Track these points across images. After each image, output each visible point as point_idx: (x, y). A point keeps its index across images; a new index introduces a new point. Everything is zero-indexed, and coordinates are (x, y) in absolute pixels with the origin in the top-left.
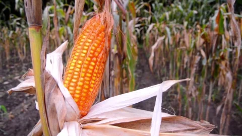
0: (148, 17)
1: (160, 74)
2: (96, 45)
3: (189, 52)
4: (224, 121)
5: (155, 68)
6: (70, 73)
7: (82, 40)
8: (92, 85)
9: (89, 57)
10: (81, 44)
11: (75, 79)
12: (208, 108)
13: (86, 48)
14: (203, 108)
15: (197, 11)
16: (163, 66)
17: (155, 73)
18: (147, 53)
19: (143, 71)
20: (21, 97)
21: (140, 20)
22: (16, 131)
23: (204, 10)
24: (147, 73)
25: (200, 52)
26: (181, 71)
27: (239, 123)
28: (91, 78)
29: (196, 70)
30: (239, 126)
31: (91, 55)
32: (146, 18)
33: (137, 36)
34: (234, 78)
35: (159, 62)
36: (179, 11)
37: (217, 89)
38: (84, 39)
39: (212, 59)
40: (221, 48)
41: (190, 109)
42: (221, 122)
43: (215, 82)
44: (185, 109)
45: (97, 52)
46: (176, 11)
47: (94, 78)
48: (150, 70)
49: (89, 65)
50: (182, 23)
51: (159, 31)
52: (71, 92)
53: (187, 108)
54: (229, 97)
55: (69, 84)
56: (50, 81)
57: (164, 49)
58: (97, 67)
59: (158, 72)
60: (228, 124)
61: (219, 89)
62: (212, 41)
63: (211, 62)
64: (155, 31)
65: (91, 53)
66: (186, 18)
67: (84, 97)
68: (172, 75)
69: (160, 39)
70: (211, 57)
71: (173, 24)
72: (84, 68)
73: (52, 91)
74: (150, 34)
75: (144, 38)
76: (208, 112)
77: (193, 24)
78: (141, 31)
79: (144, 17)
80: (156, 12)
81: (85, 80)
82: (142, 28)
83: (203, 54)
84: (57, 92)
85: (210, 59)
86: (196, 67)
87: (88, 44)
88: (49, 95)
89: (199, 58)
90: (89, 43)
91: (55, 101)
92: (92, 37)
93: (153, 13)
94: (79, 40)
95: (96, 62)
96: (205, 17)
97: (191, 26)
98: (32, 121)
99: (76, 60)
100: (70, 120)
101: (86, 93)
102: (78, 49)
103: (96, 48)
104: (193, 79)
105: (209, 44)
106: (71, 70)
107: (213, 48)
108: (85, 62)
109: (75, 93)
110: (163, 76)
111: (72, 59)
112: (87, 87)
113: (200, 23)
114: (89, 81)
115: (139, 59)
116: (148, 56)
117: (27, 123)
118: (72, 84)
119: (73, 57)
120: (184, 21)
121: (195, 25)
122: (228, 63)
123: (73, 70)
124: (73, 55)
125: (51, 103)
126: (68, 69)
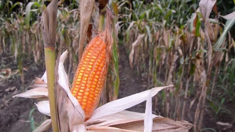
0: (128, 14)
1: (139, 69)
2: (99, 61)
3: (167, 51)
4: (198, 115)
5: (135, 63)
6: (78, 85)
7: (88, 56)
8: (96, 95)
9: (95, 71)
10: (87, 59)
11: (82, 89)
12: (185, 103)
13: (91, 63)
14: (179, 103)
15: (175, 10)
16: (143, 62)
17: (134, 69)
18: (127, 49)
19: (123, 67)
21: (121, 17)
23: (181, 10)
24: (127, 69)
25: (178, 51)
26: (160, 67)
27: (211, 116)
28: (95, 89)
29: (174, 68)
30: (211, 119)
31: (96, 70)
32: (126, 15)
34: (208, 77)
35: (138, 58)
36: (158, 9)
37: (192, 85)
38: (90, 55)
39: (189, 58)
40: (197, 48)
41: (168, 104)
42: (196, 117)
44: (163, 104)
45: (100, 66)
46: (155, 10)
47: (98, 89)
48: (130, 65)
49: (94, 77)
50: (161, 21)
51: (139, 28)
52: (79, 100)
53: (165, 103)
54: (204, 94)
55: (77, 94)
56: (62, 92)
57: (144, 46)
58: (100, 79)
60: (202, 118)
61: (194, 85)
62: (190, 43)
63: (189, 60)
64: (135, 28)
65: (96, 68)
66: (164, 16)
67: (89, 104)
68: (152, 71)
69: (141, 36)
71: (152, 21)
72: (90, 80)
73: (64, 101)
74: (131, 31)
75: (124, 34)
76: (184, 107)
77: (172, 22)
78: (121, 28)
79: (125, 14)
80: (136, 10)
81: (90, 90)
82: (123, 25)
83: (180, 51)
84: (67, 101)
85: (187, 59)
86: (174, 65)
87: (93, 60)
88: (62, 104)
89: (177, 56)
90: (94, 59)
91: (67, 109)
92: (96, 55)
93: (133, 11)
94: (85, 56)
95: (99, 75)
96: (183, 16)
97: (170, 24)
98: (14, 117)
99: (83, 73)
100: (77, 124)
101: (92, 101)
102: (84, 64)
103: (100, 63)
104: (170, 76)
105: (187, 45)
106: (79, 82)
107: (191, 49)
108: (91, 75)
109: (82, 101)
110: (143, 72)
111: (78, 72)
112: (92, 96)
113: (178, 21)
114: (94, 91)
115: (120, 55)
116: (127, 52)
117: (8, 118)
118: (80, 94)
119: (80, 71)
120: (163, 19)
121: (173, 23)
122: (203, 62)
123: (81, 82)
124: (79, 69)
125: (64, 111)
126: (76, 80)
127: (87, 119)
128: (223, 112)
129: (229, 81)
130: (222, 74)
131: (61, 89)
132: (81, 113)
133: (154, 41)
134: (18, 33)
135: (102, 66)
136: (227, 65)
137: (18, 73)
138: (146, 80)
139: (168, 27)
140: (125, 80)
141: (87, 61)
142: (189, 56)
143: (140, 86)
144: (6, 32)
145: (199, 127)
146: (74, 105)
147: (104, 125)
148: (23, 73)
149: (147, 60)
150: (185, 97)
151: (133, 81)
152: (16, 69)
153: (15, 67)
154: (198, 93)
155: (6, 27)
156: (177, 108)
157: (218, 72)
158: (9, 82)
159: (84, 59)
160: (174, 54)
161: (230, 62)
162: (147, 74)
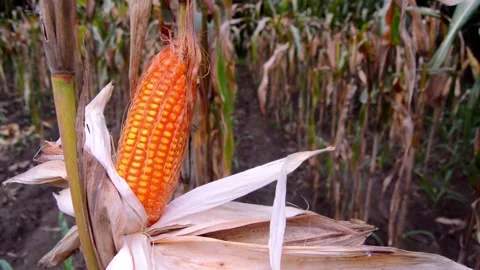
0: (255, 4)
1: (281, 117)
2: (172, 100)
3: (335, 76)
4: (397, 206)
5: (271, 104)
6: (129, 152)
7: (147, 92)
8: (168, 171)
9: (162, 122)
10: (145, 98)
11: (138, 161)
12: (371, 183)
13: (155, 106)
14: (360, 183)
16: (287, 102)
17: (270, 116)
18: (254, 76)
19: (248, 112)
21: (240, 10)
24: (254, 116)
25: (356, 76)
26: (322, 111)
27: (425, 206)
28: (164, 158)
29: (348, 113)
30: (425, 213)
31: (164, 120)
32: (252, 6)
33: (235, 41)
34: (416, 128)
35: (277, 94)
37: (387, 145)
38: (151, 90)
39: (378, 91)
40: (394, 70)
41: (337, 186)
42: (392, 209)
43: (383, 133)
44: (328, 185)
45: (174, 112)
47: (171, 159)
48: (259, 110)
49: (161, 136)
50: (323, 16)
51: (277, 32)
52: (132, 185)
53: (332, 183)
54: (407, 162)
55: (127, 171)
56: (94, 167)
58: (175, 140)
59: (276, 114)
60: (404, 210)
61: (391, 145)
62: (379, 58)
63: (378, 95)
64: (269, 32)
65: (164, 116)
66: (330, 5)
67: (154, 191)
68: (304, 120)
69: (281, 48)
70: (376, 88)
71: (304, 17)
72: (152, 142)
73: (100, 186)
74: (261, 39)
75: (248, 45)
76: (369, 189)
77: (345, 17)
78: (242, 33)
79: (248, 2)
81: (155, 163)
82: (244, 26)
83: (363, 77)
84: (106, 186)
85: (374, 92)
86: (349, 106)
87: (157, 100)
88: (95, 193)
89: (355, 88)
90: (160, 97)
91: (106, 204)
92: (164, 87)
94: (141, 91)
95: (172, 131)
96: (367, 3)
97: (341, 21)
98: (28, 222)
99: (138, 127)
100: (130, 233)
101: (158, 185)
102: (140, 108)
103: (173, 105)
104: (342, 129)
105: (373, 62)
106: (130, 145)
107: (381, 71)
108: (154, 131)
109: (139, 186)
110: (287, 121)
111: (129, 125)
112: (159, 175)
113: (358, 15)
114: (163, 164)
115: (240, 88)
116: (256, 82)
117: (18, 224)
118: (133, 171)
119: (131, 122)
120: (326, 11)
121: (347, 19)
123: (134, 145)
124: (131, 119)
125: (100, 207)
126: (124, 143)
128: (449, 197)
129: (461, 135)
130: (448, 121)
131: (92, 161)
132: (136, 210)
133: (308, 58)
134: (30, 50)
135: (178, 110)
136: (458, 102)
137: (34, 133)
138: (294, 138)
139: (337, 29)
140: (250, 140)
141: (145, 102)
142: (377, 86)
143: (283, 151)
145: (400, 229)
146: (121, 196)
147: (189, 234)
148: (42, 131)
149: (295, 97)
150: (372, 170)
151: (268, 140)
152: (29, 125)
153: (26, 120)
154: (398, 161)
155: (4, 39)
156: (356, 192)
157: (439, 116)
158: (16, 152)
159: (140, 98)
160: (348, 82)
161: (463, 97)
162: (295, 125)
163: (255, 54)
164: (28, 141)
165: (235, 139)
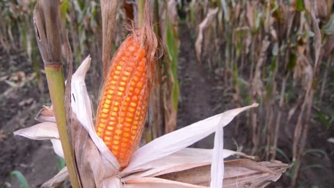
1: (212, 63)
2: (136, 78)
3: (253, 34)
4: (300, 133)
5: (205, 54)
6: (104, 118)
7: (117, 72)
8: (134, 132)
9: (129, 96)
10: (115, 77)
11: (111, 126)
12: (280, 114)
13: (123, 84)
14: (272, 114)
16: (216, 52)
17: (204, 62)
18: (191, 32)
19: (188, 59)
20: (13, 107)
22: (12, 157)
24: (192, 62)
25: (269, 34)
26: (242, 59)
27: (320, 130)
28: (131, 123)
29: (263, 62)
30: (320, 135)
31: (131, 94)
33: (178, 7)
35: (209, 46)
37: (292, 84)
38: (120, 71)
39: (286, 46)
41: (255, 116)
42: (296, 135)
44: (247, 115)
45: (138, 88)
47: (136, 123)
48: (195, 58)
49: (129, 106)
51: (209, 0)
52: (108, 143)
53: (250, 113)
54: (309, 100)
55: (104, 132)
56: (79, 132)
57: (217, 27)
58: (139, 108)
59: (209, 61)
60: (305, 136)
61: (294, 84)
62: (287, 21)
63: (285, 50)
65: (130, 91)
67: (124, 147)
68: (230, 66)
69: (212, 12)
70: (285, 43)
72: (122, 111)
73: (84, 146)
74: (197, 5)
75: (187, 9)
78: (183, 1)
81: (124, 126)
83: (274, 33)
84: (89, 145)
85: (283, 47)
86: (264, 57)
87: (124, 79)
88: (81, 151)
89: (269, 43)
90: (127, 76)
91: (89, 160)
92: (130, 69)
94: (112, 71)
95: (136, 102)
99: (111, 100)
100: (107, 177)
101: (127, 142)
102: (112, 84)
103: (136, 82)
104: (258, 73)
105: (282, 24)
106: (105, 114)
107: (289, 31)
108: (123, 103)
109: (113, 144)
110: (216, 66)
111: (104, 97)
112: (127, 135)
114: (130, 127)
115: (182, 42)
116: (193, 37)
118: (108, 133)
119: (106, 95)
122: (308, 49)
123: (108, 113)
124: (105, 93)
125: (85, 162)
126: (101, 111)
127: (122, 169)
131: (78, 126)
132: (112, 161)
133: (233, 20)
134: (29, 18)
135: (140, 86)
137: (35, 78)
138: (222, 79)
140: (190, 82)
141: (115, 80)
142: (286, 42)
143: (214, 88)
144: (12, 18)
145: (301, 150)
146: (99, 152)
149: (223, 47)
150: (281, 102)
151: (203, 80)
152: (32, 73)
153: (29, 69)
154: (300, 96)
155: (11, 10)
156: (268, 121)
158: (23, 92)
159: (111, 76)
160: (263, 38)
162: (222, 69)
163: (193, 17)
164: (32, 84)
165: (179, 80)
